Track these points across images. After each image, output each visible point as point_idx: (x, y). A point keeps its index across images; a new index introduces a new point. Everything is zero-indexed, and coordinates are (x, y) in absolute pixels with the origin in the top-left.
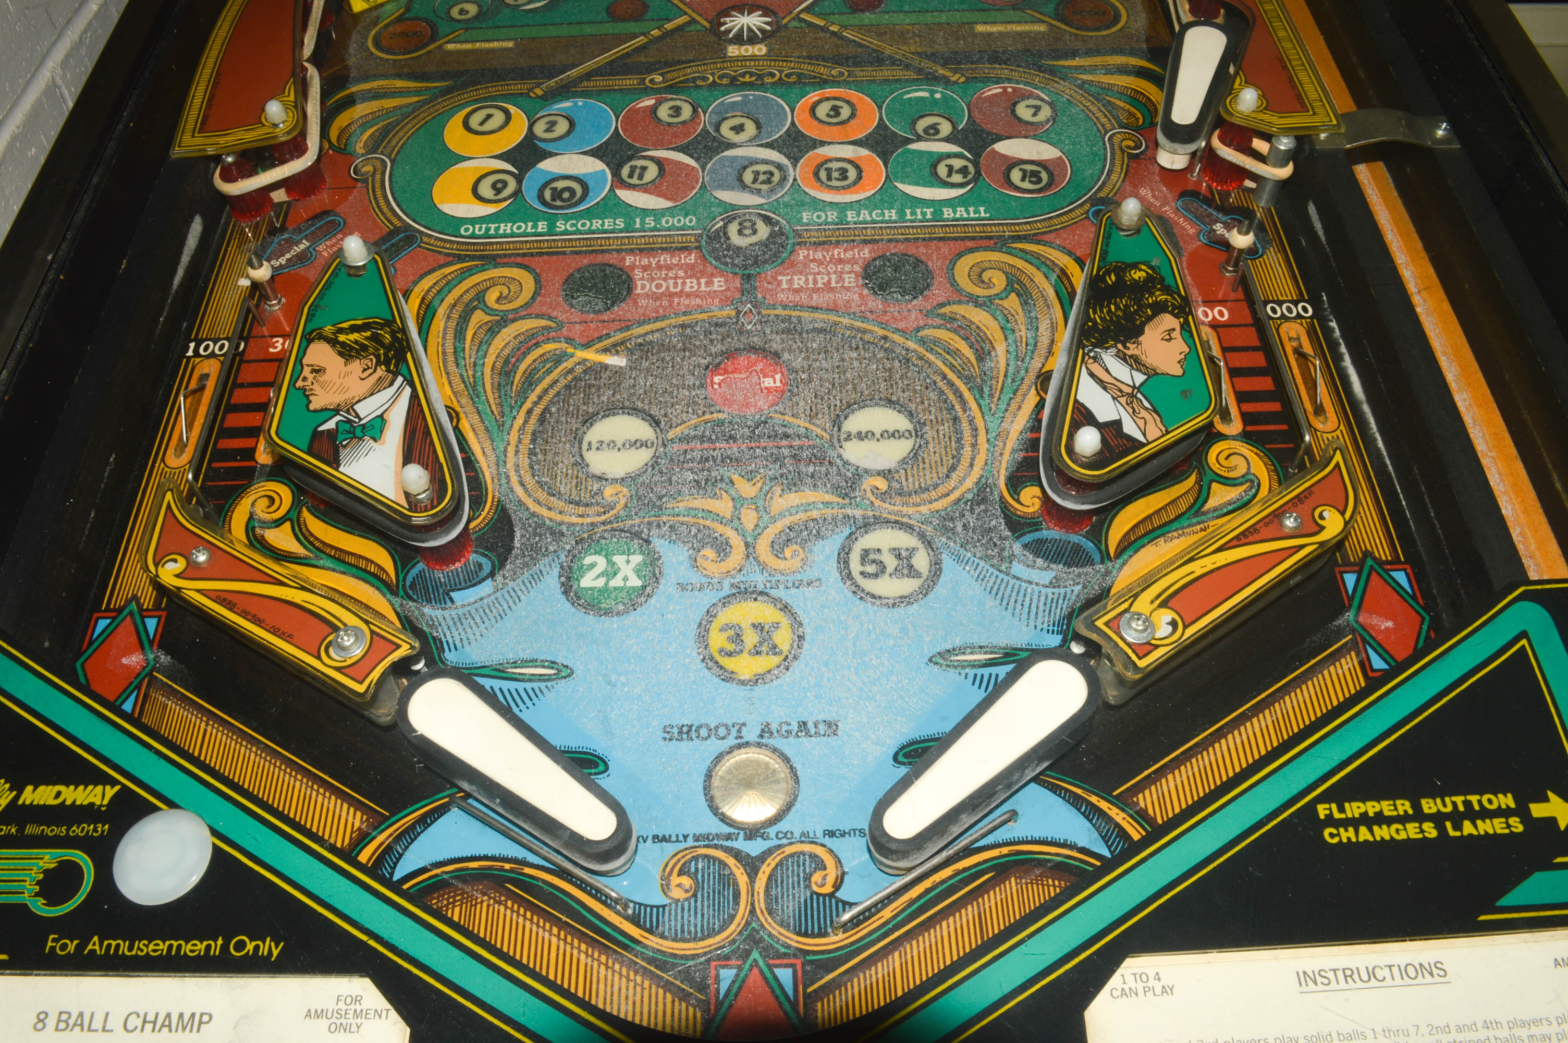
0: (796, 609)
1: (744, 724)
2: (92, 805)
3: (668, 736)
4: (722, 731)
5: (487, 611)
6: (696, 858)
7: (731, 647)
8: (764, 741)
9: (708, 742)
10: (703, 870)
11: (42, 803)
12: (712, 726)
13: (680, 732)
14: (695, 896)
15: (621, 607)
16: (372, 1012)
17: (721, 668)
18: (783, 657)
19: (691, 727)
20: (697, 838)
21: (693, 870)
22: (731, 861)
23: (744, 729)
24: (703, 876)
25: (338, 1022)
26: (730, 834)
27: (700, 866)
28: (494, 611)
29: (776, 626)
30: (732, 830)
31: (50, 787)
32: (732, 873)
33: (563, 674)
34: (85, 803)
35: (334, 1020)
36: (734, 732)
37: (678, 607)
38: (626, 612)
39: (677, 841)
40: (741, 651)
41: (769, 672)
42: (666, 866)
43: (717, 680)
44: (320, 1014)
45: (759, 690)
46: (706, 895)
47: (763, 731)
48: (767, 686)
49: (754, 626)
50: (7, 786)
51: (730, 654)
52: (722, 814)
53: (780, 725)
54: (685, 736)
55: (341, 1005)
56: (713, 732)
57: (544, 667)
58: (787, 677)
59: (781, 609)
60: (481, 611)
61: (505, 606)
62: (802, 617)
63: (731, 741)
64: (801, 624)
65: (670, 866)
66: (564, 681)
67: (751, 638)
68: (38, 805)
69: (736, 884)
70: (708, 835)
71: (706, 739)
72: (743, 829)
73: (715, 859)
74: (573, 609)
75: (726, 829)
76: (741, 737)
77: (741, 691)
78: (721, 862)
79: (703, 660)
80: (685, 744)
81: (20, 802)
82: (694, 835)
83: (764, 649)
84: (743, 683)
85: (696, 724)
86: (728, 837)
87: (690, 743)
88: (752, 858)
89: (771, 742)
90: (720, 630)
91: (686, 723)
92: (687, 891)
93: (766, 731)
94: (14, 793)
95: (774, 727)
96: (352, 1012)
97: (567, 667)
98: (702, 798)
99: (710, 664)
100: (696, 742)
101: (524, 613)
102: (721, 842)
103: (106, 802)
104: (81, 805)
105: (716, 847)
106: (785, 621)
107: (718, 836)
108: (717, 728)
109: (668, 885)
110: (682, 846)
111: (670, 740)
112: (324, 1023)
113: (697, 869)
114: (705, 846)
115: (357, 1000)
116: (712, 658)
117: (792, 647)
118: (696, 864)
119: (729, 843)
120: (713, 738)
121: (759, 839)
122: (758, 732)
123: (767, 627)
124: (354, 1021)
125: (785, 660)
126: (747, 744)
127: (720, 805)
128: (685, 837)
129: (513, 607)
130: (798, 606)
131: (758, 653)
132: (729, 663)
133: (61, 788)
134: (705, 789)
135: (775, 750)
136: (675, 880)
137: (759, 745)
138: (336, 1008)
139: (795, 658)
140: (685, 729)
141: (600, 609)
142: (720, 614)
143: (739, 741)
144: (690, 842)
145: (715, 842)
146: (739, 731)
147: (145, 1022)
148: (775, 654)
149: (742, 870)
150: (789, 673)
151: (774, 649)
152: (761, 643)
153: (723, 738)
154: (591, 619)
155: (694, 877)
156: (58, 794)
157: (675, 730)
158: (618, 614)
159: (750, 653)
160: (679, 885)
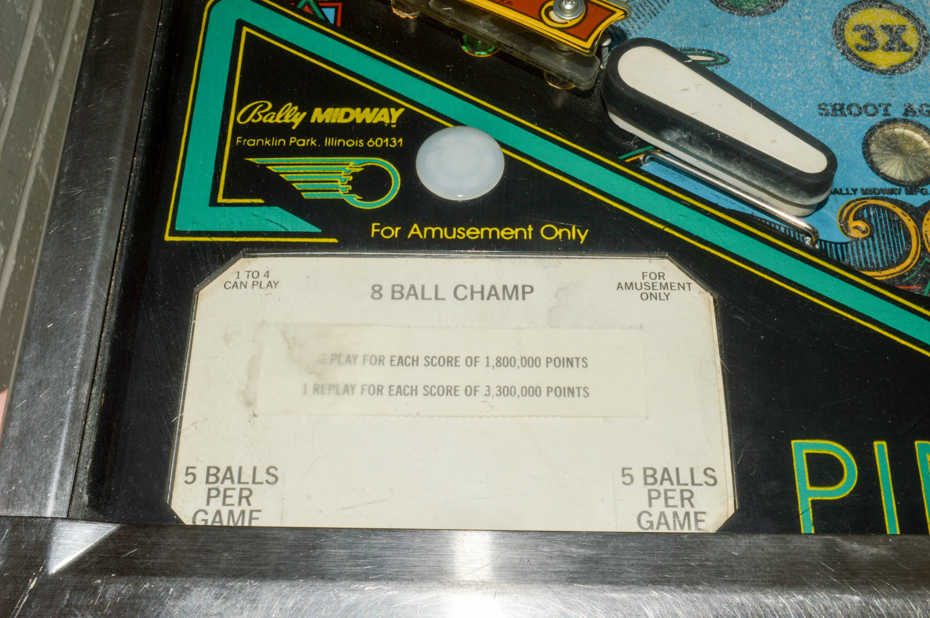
0: (918, 16)
1: (889, 105)
2: (381, 123)
3: (824, 112)
4: (871, 110)
5: (641, 9)
6: (867, 207)
7: (866, 44)
8: (909, 118)
9: (860, 118)
10: (875, 216)
11: (333, 121)
12: (861, 105)
13: (834, 109)
14: (871, 236)
15: (761, 9)
16: (676, 285)
17: (861, 60)
18: (913, 53)
19: (842, 105)
20: (864, 192)
21: (866, 216)
22: (898, 211)
23: (890, 109)
24: (876, 221)
25: (648, 292)
26: (893, 189)
27: (872, 213)
28: (647, 9)
29: (903, 28)
30: (894, 187)
31: (337, 110)
32: (900, 219)
33: (721, 61)
34: (375, 121)
35: (643, 290)
36: (881, 110)
37: (812, 11)
38: (766, 13)
39: (848, 193)
40: (876, 47)
41: (904, 64)
42: (842, 212)
43: (858, 69)
44: (630, 286)
45: (897, 78)
46: (881, 235)
47: (906, 110)
48: (903, 76)
49: (882, 27)
50: (296, 108)
51: (866, 49)
52: (882, 173)
53: (921, 106)
54: (839, 113)
55: (647, 279)
56: (863, 110)
57: (701, 55)
58: (920, 69)
59: (904, 15)
60: (635, 8)
61: (656, 5)
62: (924, 21)
63: (879, 118)
64: (924, 28)
65: (845, 212)
66: (722, 66)
67: (882, 38)
68: (330, 124)
69: (906, 228)
70: (875, 189)
71: (858, 115)
72: (904, 186)
73: (884, 208)
74: (718, 10)
75: (889, 186)
76: (889, 115)
77: (882, 80)
78: (889, 210)
79: (843, 54)
80: (839, 119)
81: (313, 121)
82: (862, 190)
83: (895, 46)
84: (882, 72)
85: (847, 103)
86: (892, 191)
87: (845, 118)
88: (916, 208)
89: (915, 119)
90: (854, 30)
91: (838, 102)
92: (864, 232)
93: (908, 110)
94: (304, 114)
95: (916, 107)
96: (658, 285)
97: (723, 55)
98: (864, 161)
99: (850, 56)
100: (850, 117)
101: (674, 12)
102: (886, 196)
103: (394, 121)
104: (371, 124)
105: (883, 199)
106: (910, 25)
107: (883, 191)
108: (866, 106)
109: (847, 226)
110: (853, 197)
111: (827, 115)
112: (635, 293)
113: (869, 216)
114: (872, 198)
115: (661, 276)
116: (850, 52)
117: (920, 44)
118: (868, 211)
119: (893, 197)
120: (864, 115)
121: (919, 194)
122: (903, 111)
123: (895, 29)
124: (662, 291)
125: (916, 54)
126: (895, 121)
127: (879, 167)
128: (855, 191)
129: (663, 6)
130: (919, 12)
131: (891, 49)
132: (868, 56)
133: (349, 110)
134: (864, 153)
135: (920, 126)
136: (852, 224)
137: (906, 121)
138: (643, 282)
139: (925, 54)
140: (838, 107)
141: (742, 10)
142: (851, 17)
143: (887, 117)
144: (859, 195)
145: (881, 195)
146: (886, 110)
147: (472, 292)
148: (906, 50)
149: (908, 217)
150: (921, 66)
151: (904, 47)
152: (892, 41)
153: (873, 115)
154: (736, 18)
155: (868, 221)
156: (347, 115)
157: (829, 108)
158: (760, 14)
159: (883, 49)
160: (856, 227)
